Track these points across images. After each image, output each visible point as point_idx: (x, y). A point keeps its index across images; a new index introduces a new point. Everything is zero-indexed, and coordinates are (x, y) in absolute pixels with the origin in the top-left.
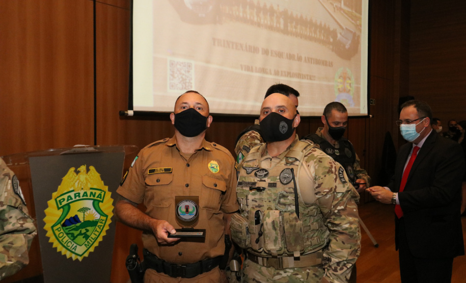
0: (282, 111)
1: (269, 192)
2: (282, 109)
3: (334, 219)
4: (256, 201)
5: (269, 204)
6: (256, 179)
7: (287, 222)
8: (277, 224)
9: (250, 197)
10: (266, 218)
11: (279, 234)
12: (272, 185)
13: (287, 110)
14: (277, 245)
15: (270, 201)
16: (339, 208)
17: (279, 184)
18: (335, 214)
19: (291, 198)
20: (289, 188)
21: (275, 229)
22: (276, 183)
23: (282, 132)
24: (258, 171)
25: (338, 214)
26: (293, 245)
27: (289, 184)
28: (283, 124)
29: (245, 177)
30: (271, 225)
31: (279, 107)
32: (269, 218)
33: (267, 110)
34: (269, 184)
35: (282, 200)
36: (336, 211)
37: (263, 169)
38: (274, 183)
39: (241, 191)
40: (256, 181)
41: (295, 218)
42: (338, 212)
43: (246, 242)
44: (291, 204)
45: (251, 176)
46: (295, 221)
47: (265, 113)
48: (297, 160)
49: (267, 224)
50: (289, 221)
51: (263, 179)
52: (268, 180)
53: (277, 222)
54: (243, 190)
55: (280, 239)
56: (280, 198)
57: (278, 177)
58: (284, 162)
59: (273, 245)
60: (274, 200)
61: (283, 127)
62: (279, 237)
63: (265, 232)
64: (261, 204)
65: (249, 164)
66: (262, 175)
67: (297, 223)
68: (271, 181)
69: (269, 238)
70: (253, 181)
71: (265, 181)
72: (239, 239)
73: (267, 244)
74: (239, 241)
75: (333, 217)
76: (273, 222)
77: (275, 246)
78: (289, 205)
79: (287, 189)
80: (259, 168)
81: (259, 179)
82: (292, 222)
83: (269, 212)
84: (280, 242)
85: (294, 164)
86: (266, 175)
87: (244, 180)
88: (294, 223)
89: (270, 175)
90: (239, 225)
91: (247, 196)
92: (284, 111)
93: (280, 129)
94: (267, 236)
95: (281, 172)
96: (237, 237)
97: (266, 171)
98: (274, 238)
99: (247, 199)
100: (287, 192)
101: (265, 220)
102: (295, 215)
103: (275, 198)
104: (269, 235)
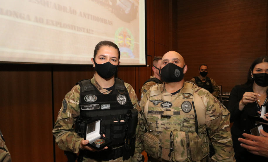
0: (176, 62)
1: (174, 118)
2: (176, 60)
3: (222, 133)
4: (164, 125)
5: (175, 126)
6: (163, 109)
7: (192, 140)
8: (185, 142)
9: (160, 122)
10: (175, 137)
11: (186, 149)
12: (177, 113)
13: (179, 62)
14: (184, 157)
15: (175, 125)
16: (225, 126)
17: (182, 112)
18: (222, 130)
19: (192, 122)
20: (190, 115)
21: (183, 145)
22: (179, 112)
23: (176, 76)
24: (163, 103)
25: (225, 130)
26: (196, 156)
27: (190, 112)
28: (177, 70)
29: (153, 108)
30: (180, 143)
31: (175, 59)
32: (178, 137)
33: (166, 61)
34: (174, 112)
35: (185, 124)
36: (223, 128)
37: (167, 102)
38: (177, 112)
39: (151, 117)
40: (163, 110)
41: (197, 137)
42: (224, 129)
43: (158, 154)
44: (192, 126)
45: (158, 107)
46: (196, 139)
47: (165, 63)
48: (190, 94)
49: (176, 142)
50: (193, 139)
51: (169, 109)
52: (172, 110)
53: (184, 140)
54: (153, 116)
55: (186, 153)
56: (184, 122)
57: (181, 107)
58: (182, 96)
59: (181, 157)
60: (179, 124)
61: (177, 73)
62: (186, 151)
63: (175, 148)
64: (168, 127)
65: (153, 98)
66: (167, 106)
67: (199, 141)
68: (175, 110)
69: (178, 152)
70: (160, 110)
71: (170, 110)
72: (153, 152)
73: (176, 156)
74: (152, 153)
75: (221, 132)
76: (182, 141)
77: (182, 157)
78: (191, 127)
79: (188, 116)
80: (163, 101)
81: (165, 109)
82: (195, 139)
83: (177, 133)
84: (186, 155)
85: (190, 98)
86: (170, 106)
87: (152, 109)
88: (197, 140)
89: (173, 106)
90: (154, 142)
91: (157, 121)
92: (178, 62)
93: (175, 74)
94: (176, 151)
95: (182, 104)
96: (151, 150)
97: (170, 103)
98: (182, 152)
99: (157, 123)
100: (188, 118)
101: (175, 139)
102: (196, 134)
103: (179, 122)
104: (178, 150)
